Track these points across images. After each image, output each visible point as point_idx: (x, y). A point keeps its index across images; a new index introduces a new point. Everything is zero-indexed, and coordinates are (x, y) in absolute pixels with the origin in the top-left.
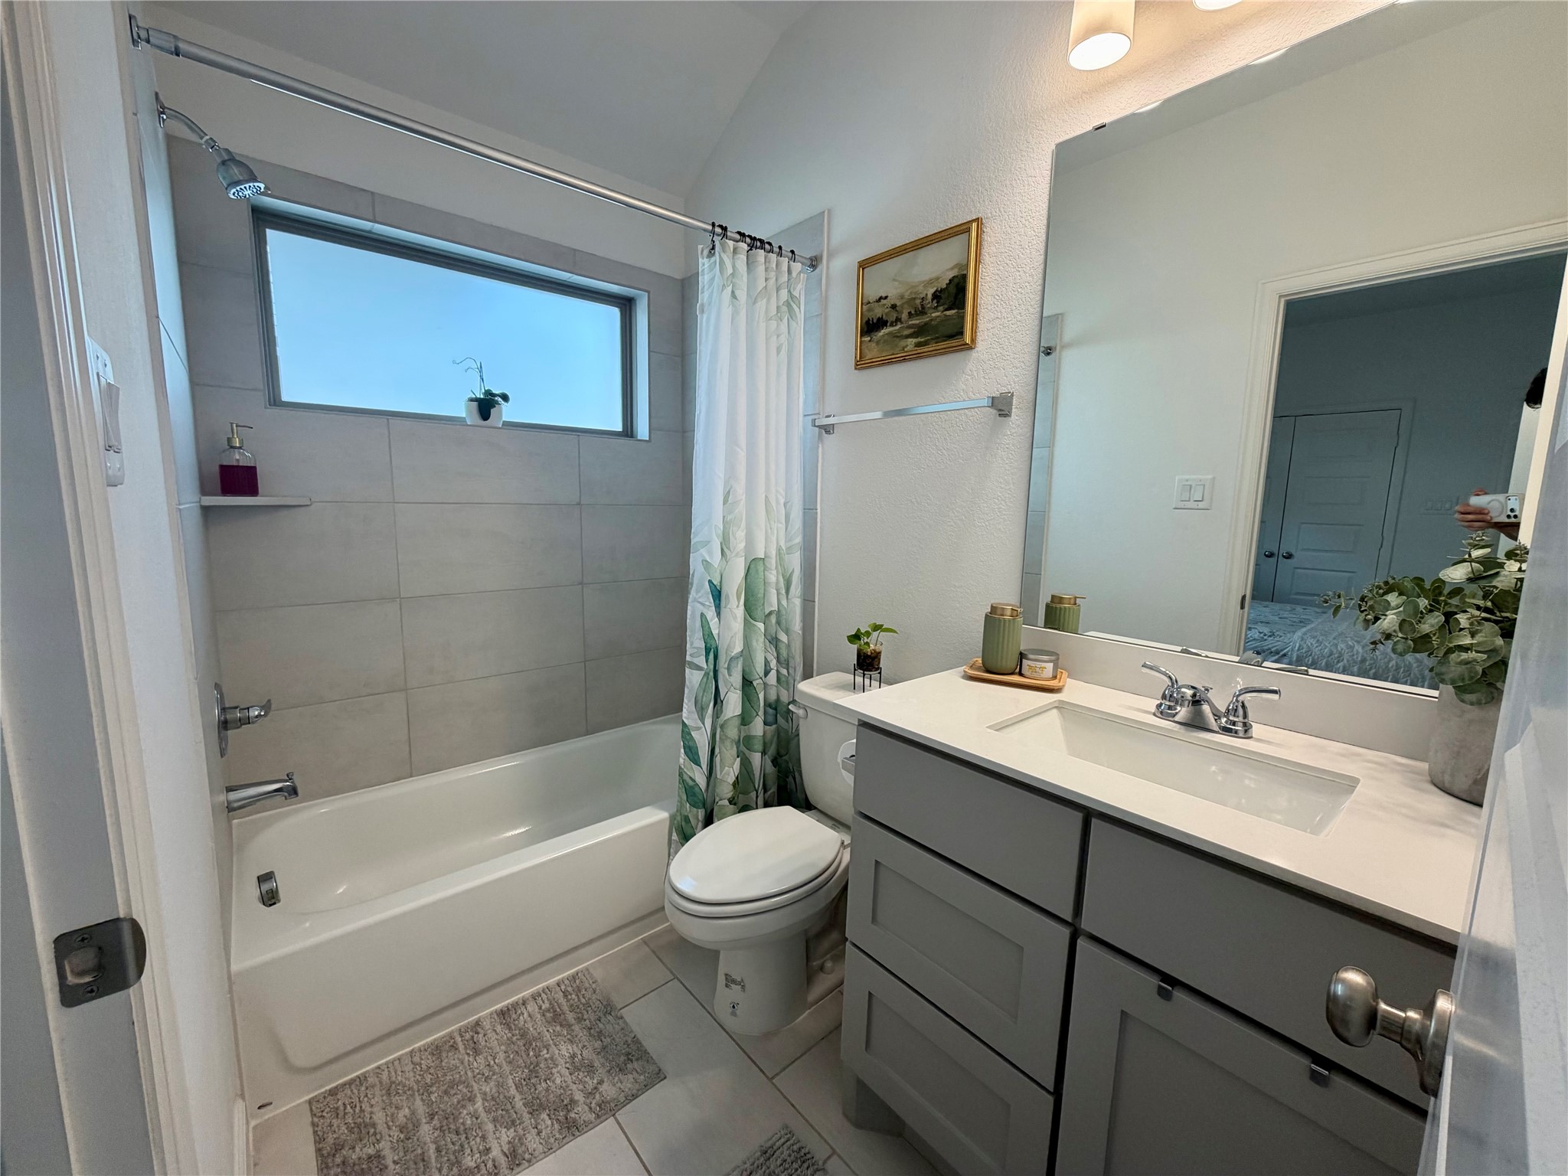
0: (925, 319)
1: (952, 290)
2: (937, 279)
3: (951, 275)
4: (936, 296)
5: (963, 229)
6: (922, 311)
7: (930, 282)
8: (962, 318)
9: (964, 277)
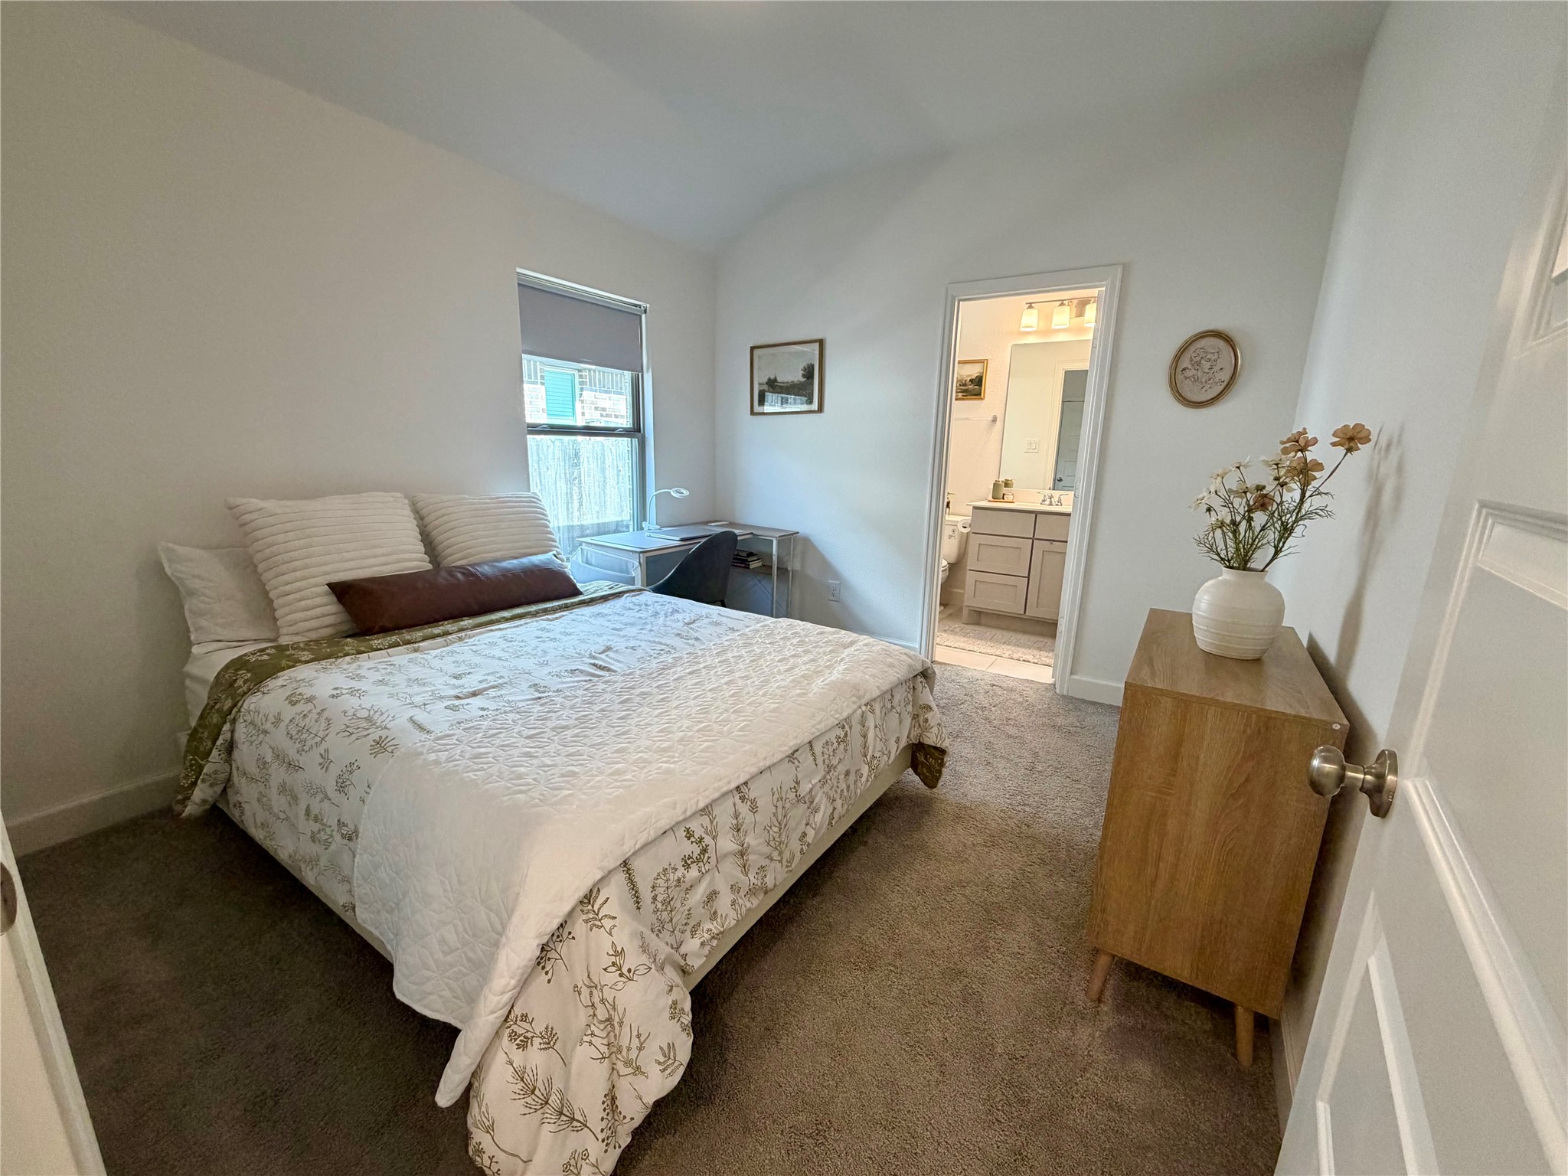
0: (966, 388)
1: (977, 380)
2: (971, 375)
3: (977, 375)
4: (970, 380)
5: (982, 362)
6: (965, 385)
7: (968, 376)
8: (981, 390)
9: (982, 377)
